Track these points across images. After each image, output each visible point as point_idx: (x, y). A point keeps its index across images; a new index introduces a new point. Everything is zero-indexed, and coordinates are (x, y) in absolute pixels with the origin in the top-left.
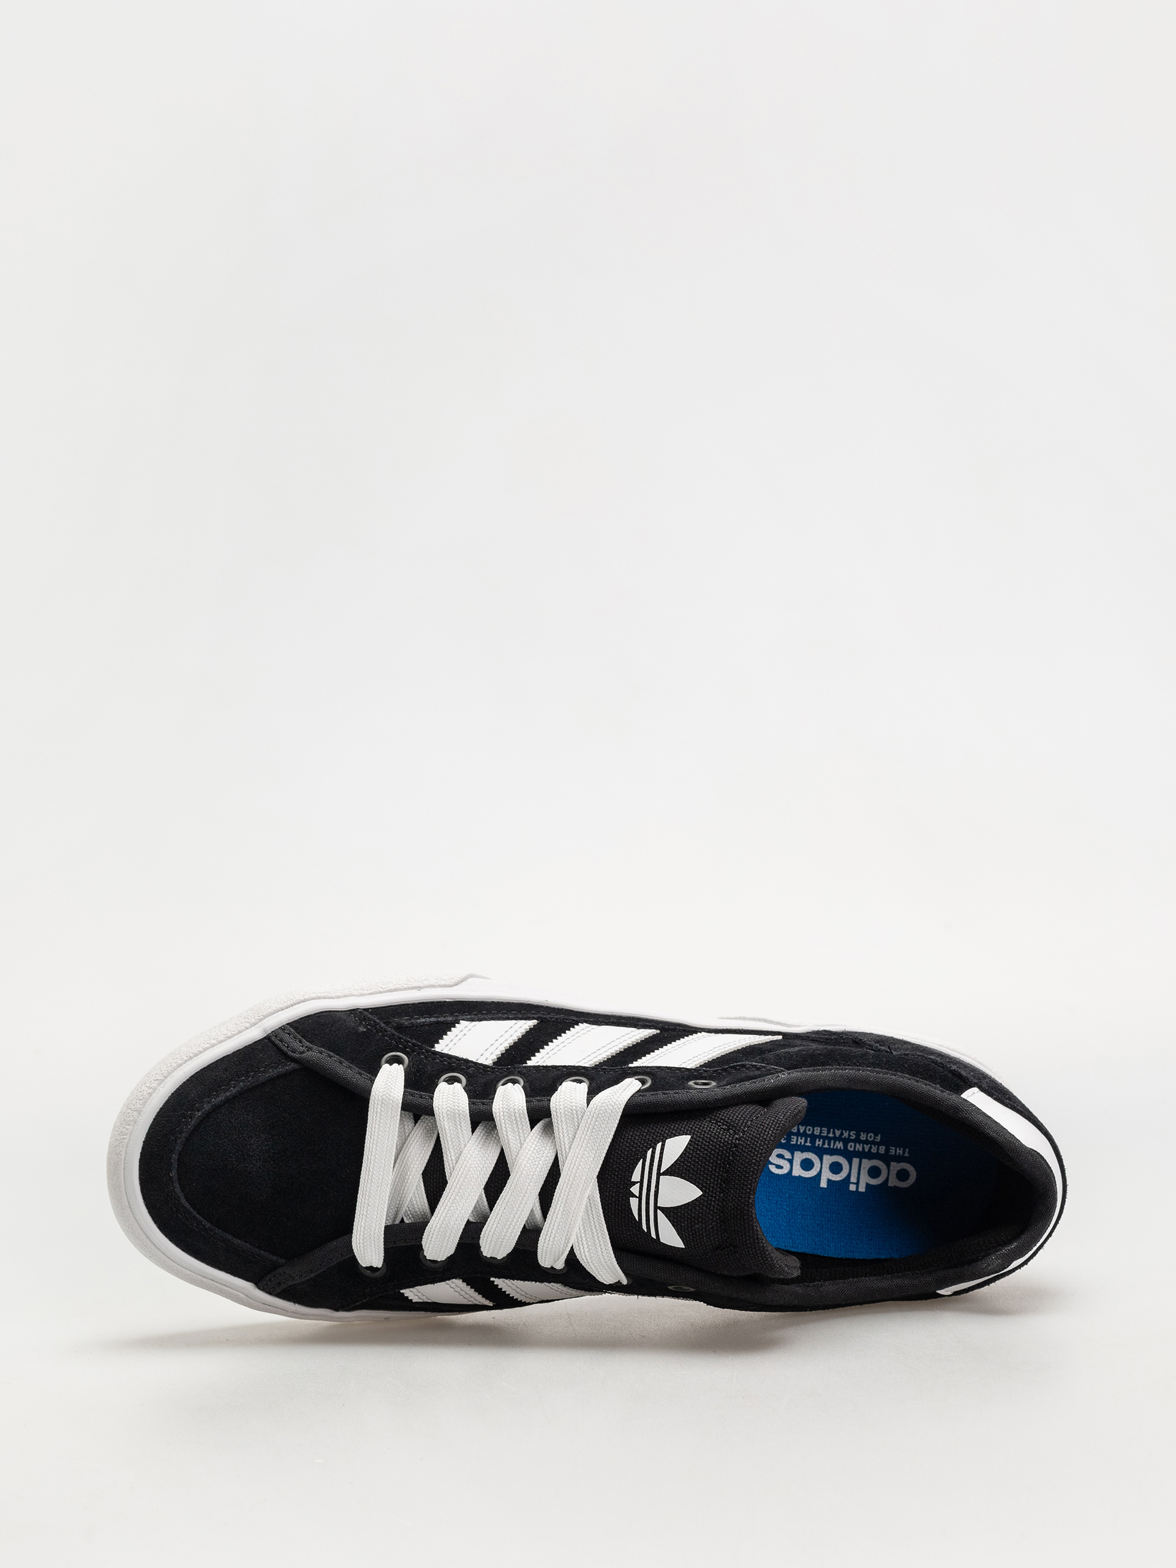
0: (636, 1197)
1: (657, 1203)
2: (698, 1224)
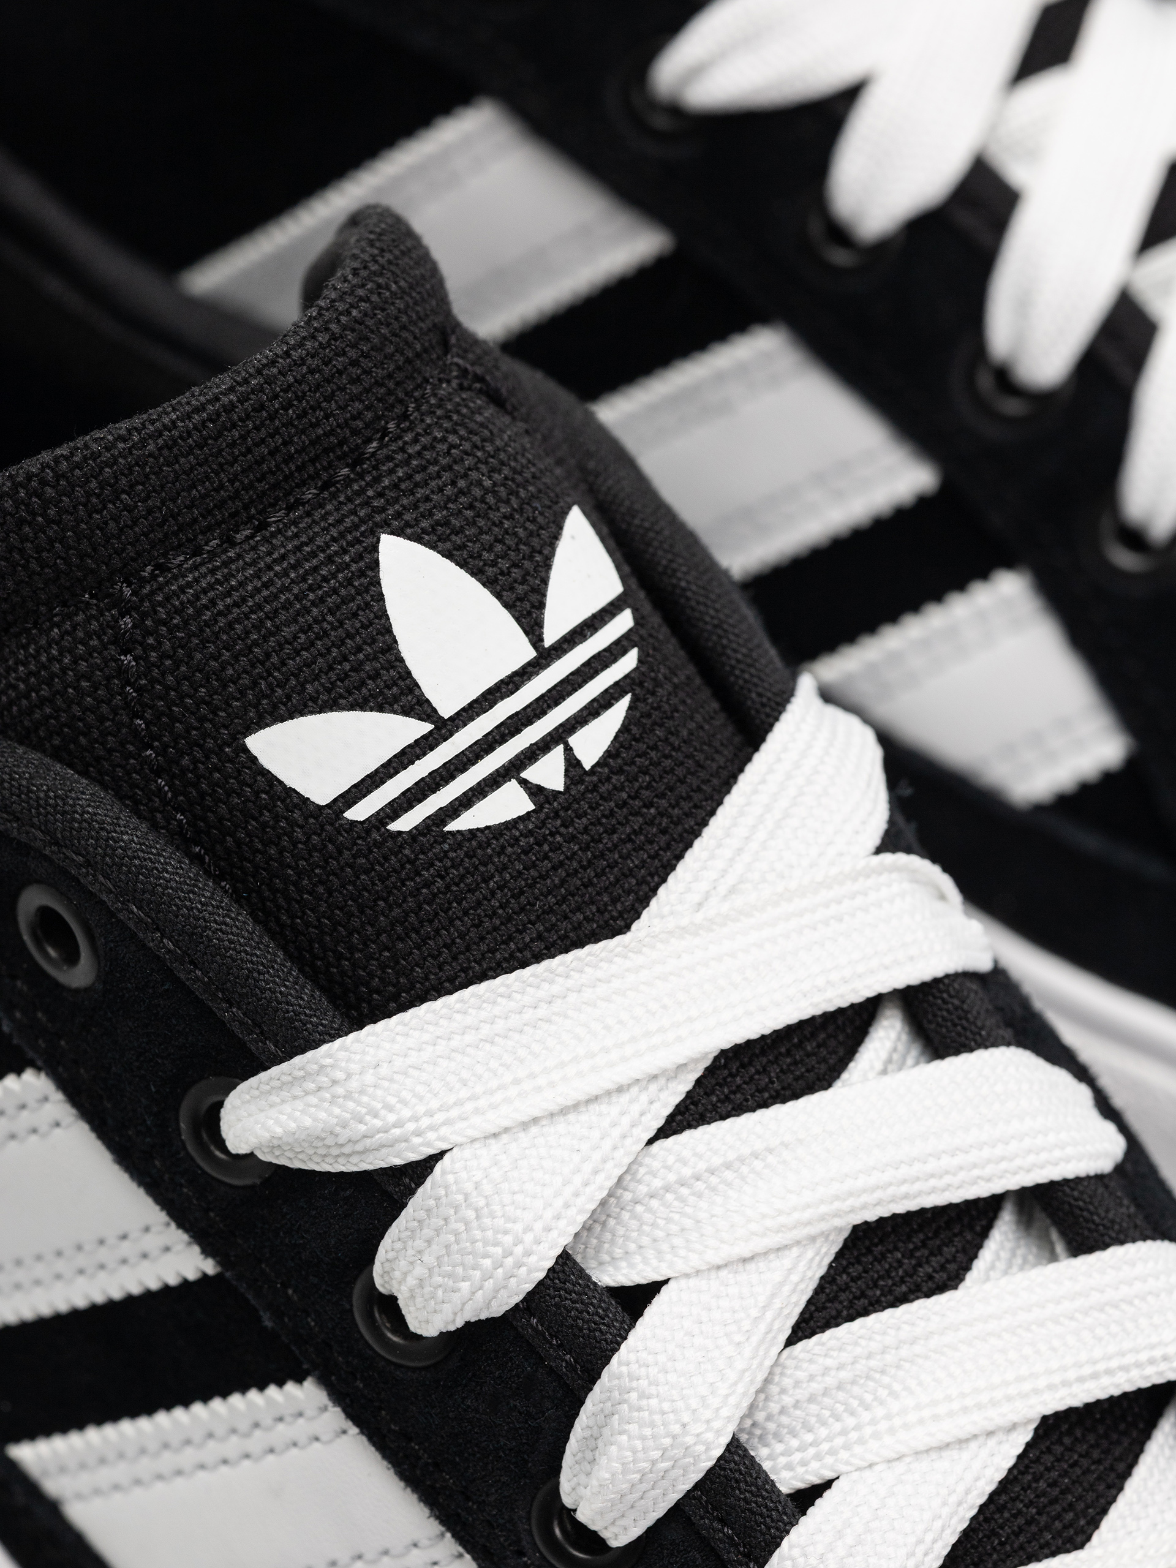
0: (568, 750)
1: (529, 664)
2: (479, 483)
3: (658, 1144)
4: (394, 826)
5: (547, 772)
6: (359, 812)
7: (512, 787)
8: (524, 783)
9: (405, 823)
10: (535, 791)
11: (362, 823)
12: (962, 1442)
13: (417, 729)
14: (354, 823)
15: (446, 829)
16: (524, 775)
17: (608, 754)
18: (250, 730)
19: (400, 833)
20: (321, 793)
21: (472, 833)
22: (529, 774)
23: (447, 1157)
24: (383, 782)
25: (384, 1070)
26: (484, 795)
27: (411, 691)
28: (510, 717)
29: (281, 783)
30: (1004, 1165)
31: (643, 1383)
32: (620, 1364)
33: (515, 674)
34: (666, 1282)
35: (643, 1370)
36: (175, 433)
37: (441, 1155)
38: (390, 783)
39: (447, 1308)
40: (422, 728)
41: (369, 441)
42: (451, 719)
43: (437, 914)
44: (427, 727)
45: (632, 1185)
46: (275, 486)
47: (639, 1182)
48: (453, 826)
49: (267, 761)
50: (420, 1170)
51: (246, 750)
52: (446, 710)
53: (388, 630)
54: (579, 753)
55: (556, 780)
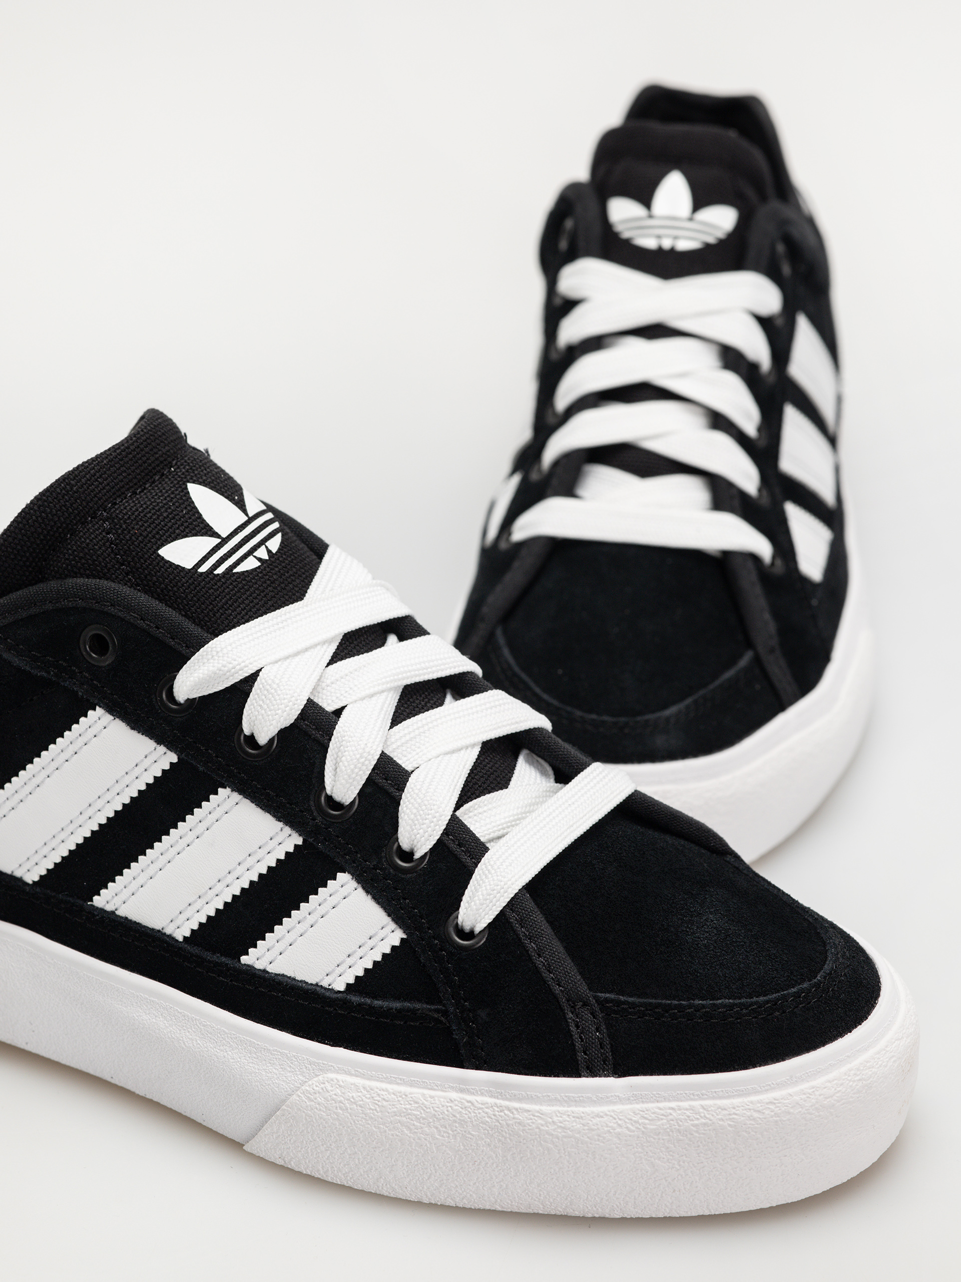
3: (330, 667)
4: (216, 572)
5: (262, 553)
6: (203, 569)
7: (251, 558)
8: (255, 557)
9: (220, 571)
10: (260, 559)
11: (204, 573)
12: (460, 749)
13: (215, 541)
14: (202, 573)
15: (234, 571)
16: (254, 554)
17: (279, 549)
18: (159, 548)
19: (218, 574)
20: (188, 564)
21: (243, 573)
22: (256, 554)
23: (263, 670)
24: (208, 559)
25: (234, 645)
26: (242, 561)
27: (210, 530)
28: (245, 537)
29: (174, 564)
30: (447, 666)
31: (346, 738)
32: (337, 733)
33: (243, 524)
34: (346, 706)
35: (345, 733)
36: (112, 457)
37: (260, 670)
38: (211, 559)
39: (274, 722)
40: (217, 541)
41: (174, 460)
42: (226, 538)
43: (237, 600)
44: (220, 540)
45: (325, 680)
46: (147, 475)
47: (327, 679)
48: (235, 571)
49: (167, 558)
51: (159, 555)
52: (224, 535)
53: (198, 512)
54: (270, 548)
55: (265, 556)
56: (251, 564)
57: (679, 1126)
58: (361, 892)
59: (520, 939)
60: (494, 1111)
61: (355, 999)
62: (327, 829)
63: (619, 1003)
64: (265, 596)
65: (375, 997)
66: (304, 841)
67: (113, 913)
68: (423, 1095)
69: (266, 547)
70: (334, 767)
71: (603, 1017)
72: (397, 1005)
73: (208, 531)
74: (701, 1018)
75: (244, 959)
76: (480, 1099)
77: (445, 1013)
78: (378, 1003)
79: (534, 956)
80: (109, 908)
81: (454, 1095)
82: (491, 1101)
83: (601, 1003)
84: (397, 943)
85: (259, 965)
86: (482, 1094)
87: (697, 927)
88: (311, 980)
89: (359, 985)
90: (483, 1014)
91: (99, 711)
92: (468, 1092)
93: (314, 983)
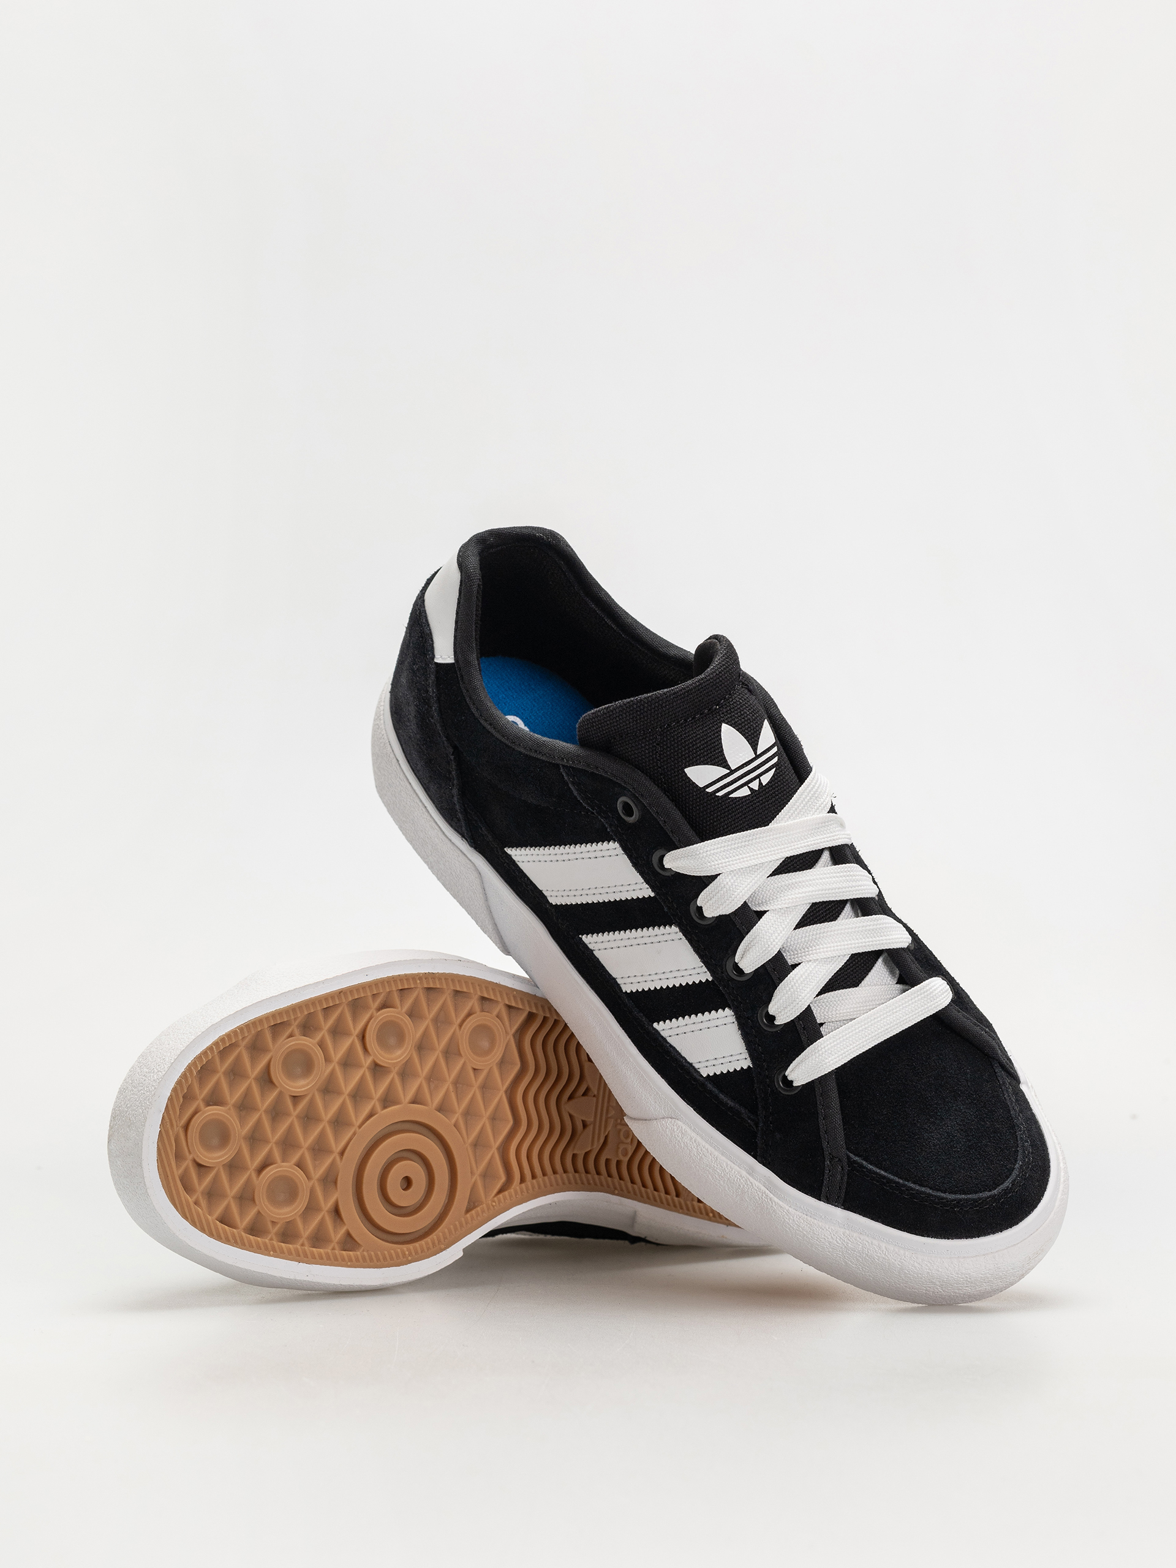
1: (753, 758)
3: (771, 878)
4: (717, 794)
5: (755, 785)
6: (710, 790)
7: (746, 788)
8: (749, 787)
9: (720, 794)
10: (751, 789)
11: (710, 792)
13: (726, 771)
14: (708, 792)
18: (686, 767)
19: (718, 796)
20: (701, 784)
21: (736, 798)
22: (750, 785)
23: (720, 876)
24: (716, 783)
26: (740, 789)
28: (747, 771)
29: (692, 780)
32: (755, 930)
33: (750, 760)
34: (768, 911)
37: (718, 875)
38: (718, 784)
42: (734, 770)
44: (729, 771)
45: (762, 887)
47: (765, 886)
48: (731, 795)
49: (689, 775)
50: (713, 878)
51: (684, 772)
52: (733, 768)
53: (722, 747)
54: (762, 781)
55: (756, 788)
56: (745, 792)
57: (868, 1252)
58: (735, 1026)
59: (817, 1104)
60: (763, 1195)
61: (710, 1086)
62: (728, 981)
63: (862, 1166)
64: (745, 818)
65: (721, 1091)
66: (712, 981)
67: (592, 951)
68: (727, 1164)
69: (760, 780)
70: (743, 953)
71: (848, 1170)
72: (731, 1103)
73: (724, 763)
74: (907, 1195)
75: (655, 1025)
76: (757, 1183)
77: (757, 1125)
78: (721, 1096)
79: (821, 1117)
80: (591, 947)
81: (744, 1173)
82: (763, 1188)
83: (851, 1163)
84: (745, 1067)
85: (663, 1034)
86: (760, 1182)
87: (936, 1129)
88: (690, 1060)
89: (715, 1079)
90: (778, 1136)
91: (617, 845)
92: (753, 1176)
93: (691, 1062)
